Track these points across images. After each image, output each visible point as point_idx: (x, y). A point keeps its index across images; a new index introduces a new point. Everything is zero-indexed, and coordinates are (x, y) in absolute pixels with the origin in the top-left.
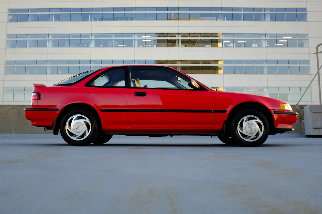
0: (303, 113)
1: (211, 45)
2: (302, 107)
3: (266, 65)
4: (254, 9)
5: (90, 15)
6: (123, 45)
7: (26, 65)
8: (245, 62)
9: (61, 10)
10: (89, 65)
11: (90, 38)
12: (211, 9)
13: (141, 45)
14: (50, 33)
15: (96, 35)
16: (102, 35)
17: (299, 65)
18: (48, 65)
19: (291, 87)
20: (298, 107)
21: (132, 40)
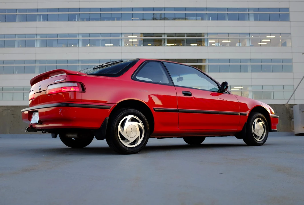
0: (293, 112)
1: (196, 44)
2: (292, 106)
3: (250, 64)
4: (238, 9)
5: (77, 16)
6: (110, 45)
7: (15, 65)
8: (230, 61)
9: (49, 10)
10: (77, 64)
11: (78, 38)
12: (196, 9)
13: (128, 45)
14: (38, 33)
15: (84, 35)
16: (90, 35)
17: (282, 64)
18: (36, 65)
19: (275, 85)
20: (287, 106)
21: (118, 40)
